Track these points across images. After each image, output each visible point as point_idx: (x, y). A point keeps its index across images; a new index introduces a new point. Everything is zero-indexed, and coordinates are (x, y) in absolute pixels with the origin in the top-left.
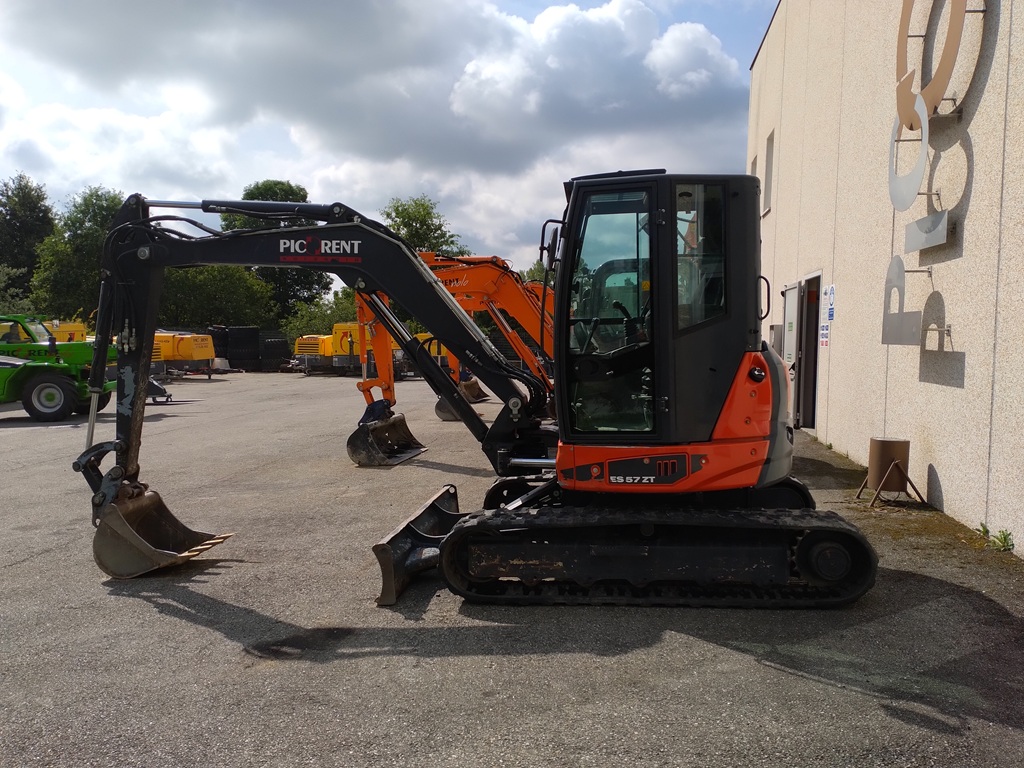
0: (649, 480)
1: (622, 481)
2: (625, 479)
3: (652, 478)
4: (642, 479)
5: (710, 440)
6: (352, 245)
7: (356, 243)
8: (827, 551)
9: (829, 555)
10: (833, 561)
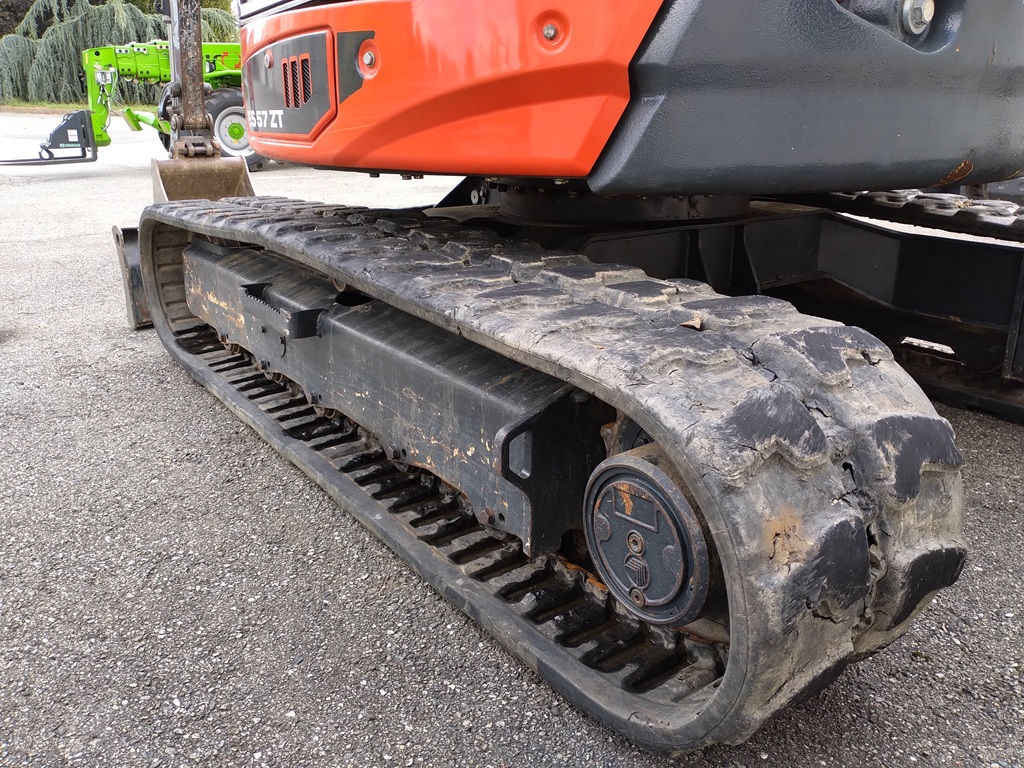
0: (277, 120)
4: (270, 119)
8: (623, 485)
9: (629, 504)
10: (638, 536)
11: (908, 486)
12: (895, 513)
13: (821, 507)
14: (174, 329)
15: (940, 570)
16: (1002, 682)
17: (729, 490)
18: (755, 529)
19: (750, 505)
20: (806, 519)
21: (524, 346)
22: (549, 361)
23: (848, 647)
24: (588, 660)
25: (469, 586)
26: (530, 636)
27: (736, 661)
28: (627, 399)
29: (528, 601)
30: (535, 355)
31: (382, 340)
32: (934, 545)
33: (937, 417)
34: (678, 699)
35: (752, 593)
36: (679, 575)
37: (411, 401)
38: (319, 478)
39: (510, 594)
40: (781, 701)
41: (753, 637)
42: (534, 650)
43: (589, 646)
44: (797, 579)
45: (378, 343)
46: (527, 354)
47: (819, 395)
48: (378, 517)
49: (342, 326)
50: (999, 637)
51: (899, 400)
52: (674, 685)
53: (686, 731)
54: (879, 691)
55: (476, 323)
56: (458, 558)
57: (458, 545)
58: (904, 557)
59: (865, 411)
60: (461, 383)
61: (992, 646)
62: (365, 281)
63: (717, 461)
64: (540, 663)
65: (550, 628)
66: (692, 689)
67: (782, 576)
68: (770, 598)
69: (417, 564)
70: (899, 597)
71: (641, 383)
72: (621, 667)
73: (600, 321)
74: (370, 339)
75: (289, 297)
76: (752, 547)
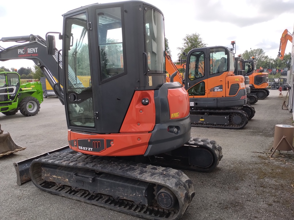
0: (90, 149)
1: (82, 149)
2: (83, 148)
3: (92, 149)
4: (88, 149)
5: (119, 132)
6: (35, 49)
7: (36, 48)
8: (162, 194)
9: (163, 196)
10: (165, 199)
11: (189, 187)
12: (189, 190)
13: (184, 191)
14: (39, 184)
15: (193, 195)
16: (201, 207)
17: (177, 192)
18: (180, 195)
19: (179, 193)
20: (183, 193)
21: (150, 180)
22: (154, 182)
23: (188, 205)
24: (159, 216)
25: (139, 213)
26: (151, 216)
27: (180, 208)
28: (165, 185)
29: (148, 213)
30: (152, 181)
31: (112, 180)
32: (192, 193)
33: (189, 179)
34: (172, 217)
35: (181, 201)
36: (171, 202)
37: (120, 189)
38: (102, 205)
39: (145, 212)
40: (184, 212)
41: (182, 205)
42: (153, 218)
43: (159, 215)
44: (184, 199)
45: (111, 181)
46: (150, 181)
47: (180, 180)
48: (118, 208)
49: (102, 179)
50: (199, 202)
51: (186, 178)
52: (171, 215)
53: (176, 218)
54: (189, 211)
55: (141, 178)
56: (135, 210)
57: (133, 209)
58: (190, 194)
59: (184, 180)
60: (131, 185)
61: (198, 203)
62: (118, 174)
63: (176, 189)
64: (154, 219)
65: (153, 215)
66: (173, 215)
67: (183, 199)
68: (183, 201)
69: (129, 213)
70: (191, 199)
71: (166, 183)
72: (164, 216)
73: (156, 175)
74: (109, 181)
75: (85, 175)
76: (180, 197)
